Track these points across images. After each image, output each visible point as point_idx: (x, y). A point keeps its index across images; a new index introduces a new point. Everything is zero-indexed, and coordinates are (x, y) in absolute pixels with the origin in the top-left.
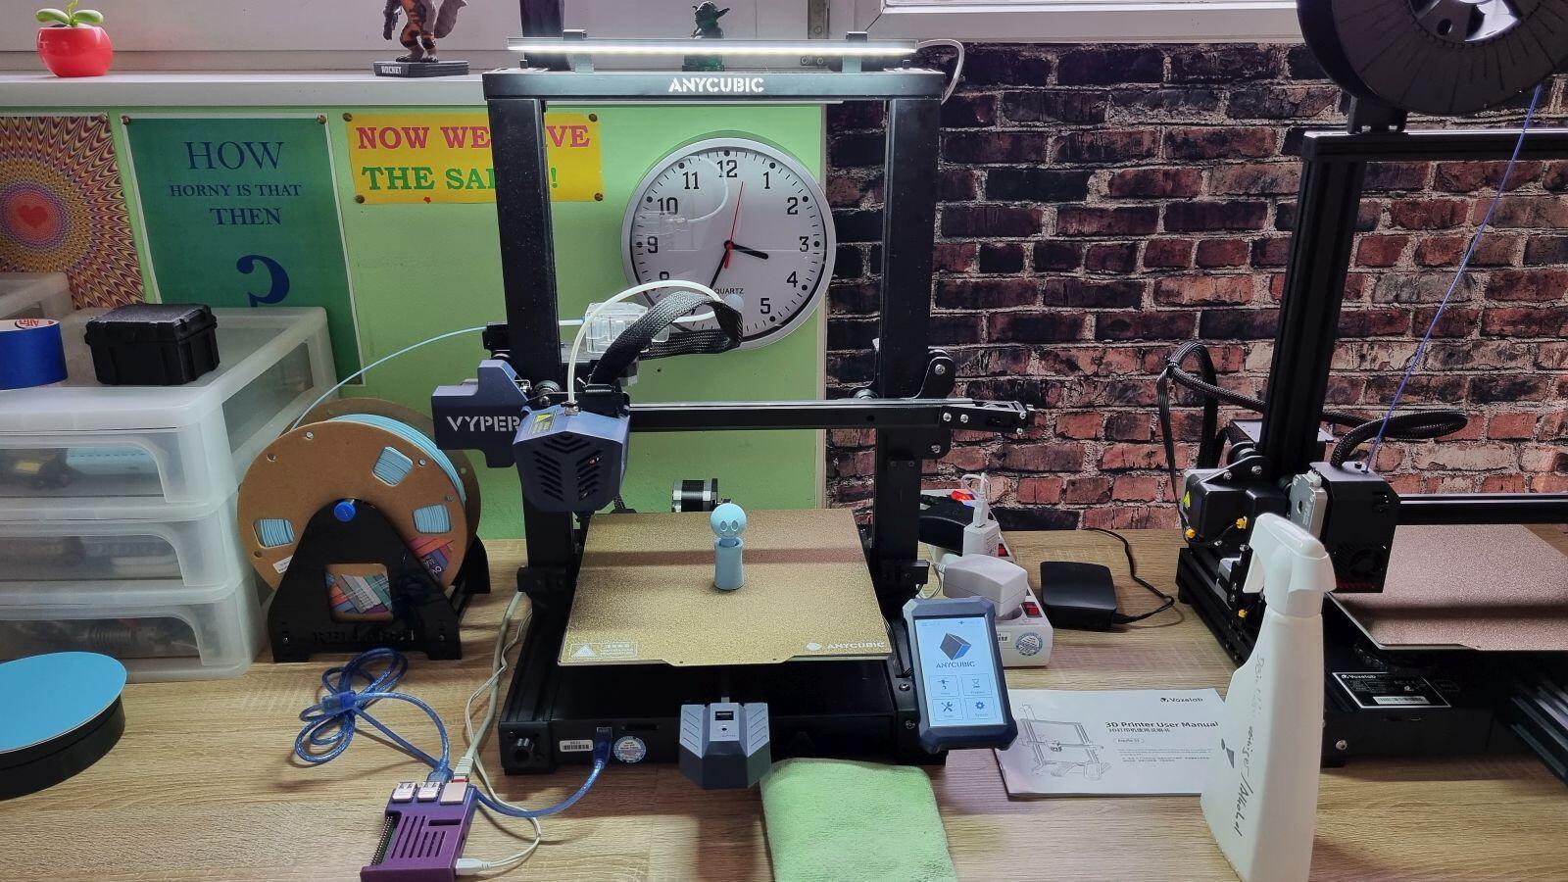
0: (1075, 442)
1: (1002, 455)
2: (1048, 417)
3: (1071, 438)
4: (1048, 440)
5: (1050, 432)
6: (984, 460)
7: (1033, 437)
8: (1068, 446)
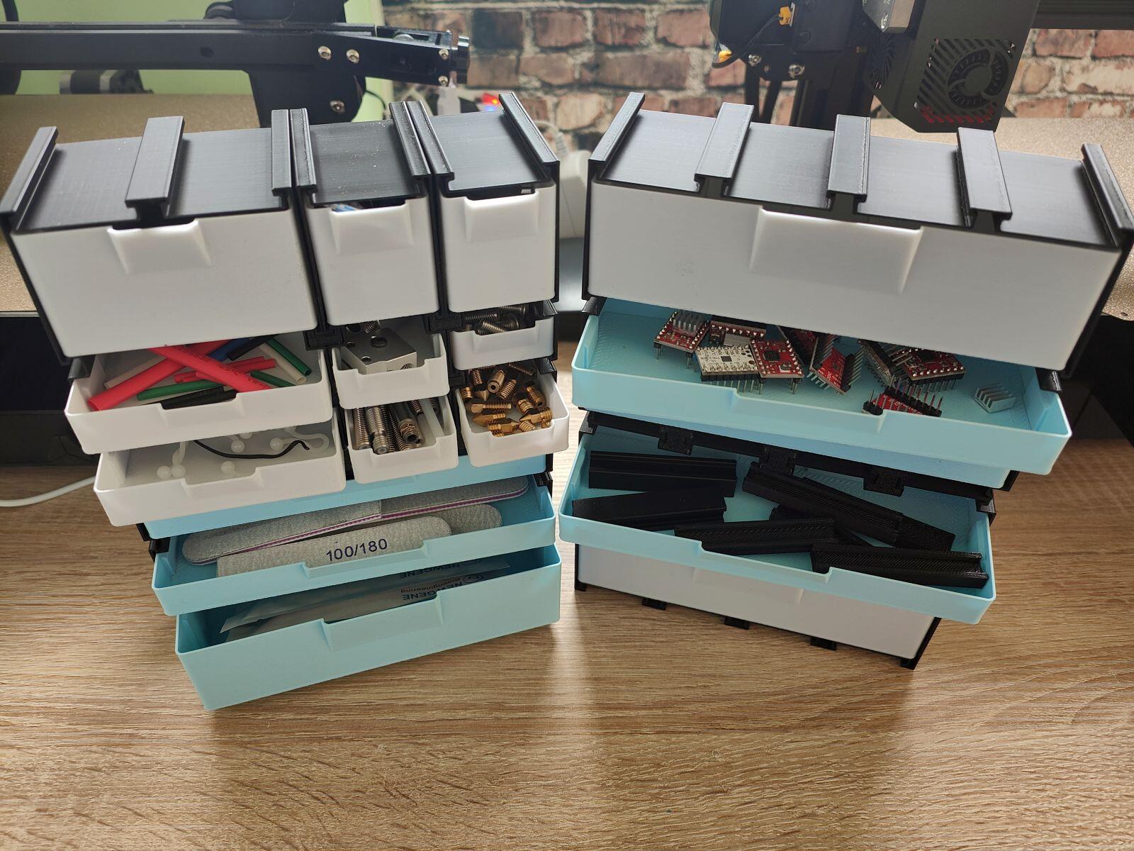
0: (679, 51)
1: (594, 66)
2: (648, 15)
3: (674, 45)
4: (647, 46)
5: (649, 36)
6: (573, 72)
7: (630, 42)
8: (671, 55)
